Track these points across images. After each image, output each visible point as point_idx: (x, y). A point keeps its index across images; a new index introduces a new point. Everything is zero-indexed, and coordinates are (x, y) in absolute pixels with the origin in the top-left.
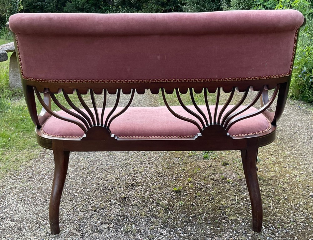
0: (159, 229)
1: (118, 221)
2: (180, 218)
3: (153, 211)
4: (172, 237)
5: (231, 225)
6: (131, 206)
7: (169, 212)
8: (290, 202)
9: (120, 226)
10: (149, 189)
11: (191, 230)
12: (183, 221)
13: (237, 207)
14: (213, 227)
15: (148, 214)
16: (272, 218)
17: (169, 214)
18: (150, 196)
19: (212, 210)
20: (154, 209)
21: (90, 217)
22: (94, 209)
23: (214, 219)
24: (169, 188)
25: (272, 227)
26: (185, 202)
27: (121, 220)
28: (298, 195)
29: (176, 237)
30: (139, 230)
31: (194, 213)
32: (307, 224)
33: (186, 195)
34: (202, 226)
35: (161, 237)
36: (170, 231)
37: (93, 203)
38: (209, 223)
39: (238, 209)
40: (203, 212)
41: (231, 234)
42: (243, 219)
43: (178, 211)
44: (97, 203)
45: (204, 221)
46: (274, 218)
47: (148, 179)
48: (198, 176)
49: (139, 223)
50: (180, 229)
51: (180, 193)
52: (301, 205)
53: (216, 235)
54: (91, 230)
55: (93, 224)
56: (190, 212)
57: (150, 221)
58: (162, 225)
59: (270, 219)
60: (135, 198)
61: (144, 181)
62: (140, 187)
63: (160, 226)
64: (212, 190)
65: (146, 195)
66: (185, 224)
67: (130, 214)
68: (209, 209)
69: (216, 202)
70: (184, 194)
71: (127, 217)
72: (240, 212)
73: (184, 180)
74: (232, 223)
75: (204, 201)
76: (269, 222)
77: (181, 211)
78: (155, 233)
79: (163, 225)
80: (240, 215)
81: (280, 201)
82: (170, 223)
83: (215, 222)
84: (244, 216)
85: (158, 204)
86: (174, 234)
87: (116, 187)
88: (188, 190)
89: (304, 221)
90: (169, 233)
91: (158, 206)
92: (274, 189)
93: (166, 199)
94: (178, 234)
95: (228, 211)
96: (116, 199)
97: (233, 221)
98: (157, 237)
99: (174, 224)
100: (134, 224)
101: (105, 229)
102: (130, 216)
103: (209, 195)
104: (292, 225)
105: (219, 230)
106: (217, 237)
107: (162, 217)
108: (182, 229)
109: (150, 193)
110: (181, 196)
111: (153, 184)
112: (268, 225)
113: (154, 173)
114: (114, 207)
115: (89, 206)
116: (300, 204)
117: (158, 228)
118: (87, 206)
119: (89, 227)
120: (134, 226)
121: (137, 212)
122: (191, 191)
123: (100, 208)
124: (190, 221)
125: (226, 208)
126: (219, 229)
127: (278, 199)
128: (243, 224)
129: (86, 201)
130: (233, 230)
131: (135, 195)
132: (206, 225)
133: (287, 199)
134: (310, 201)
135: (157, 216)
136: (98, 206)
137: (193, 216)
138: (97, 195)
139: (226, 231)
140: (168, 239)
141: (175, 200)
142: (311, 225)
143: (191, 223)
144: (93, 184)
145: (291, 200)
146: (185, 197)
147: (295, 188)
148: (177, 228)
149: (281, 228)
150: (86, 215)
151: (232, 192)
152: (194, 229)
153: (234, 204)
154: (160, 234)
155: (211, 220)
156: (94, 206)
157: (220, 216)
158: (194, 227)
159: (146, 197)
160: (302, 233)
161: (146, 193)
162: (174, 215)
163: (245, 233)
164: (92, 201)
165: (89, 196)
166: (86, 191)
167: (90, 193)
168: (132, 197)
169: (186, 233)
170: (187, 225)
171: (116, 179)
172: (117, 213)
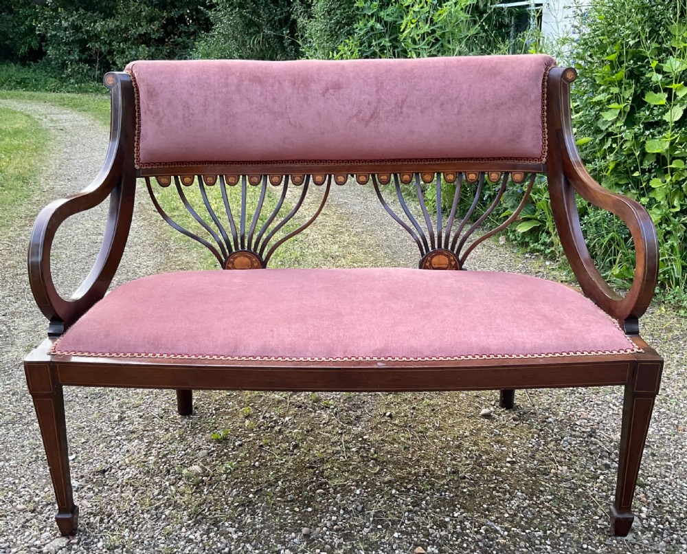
0: (184, 530)
1: (90, 527)
2: (229, 499)
3: (170, 492)
4: (214, 543)
5: (334, 499)
6: (118, 487)
7: (205, 490)
8: (445, 433)
9: (96, 537)
10: (158, 444)
11: (254, 521)
12: (236, 504)
13: (344, 457)
14: (298, 507)
15: (159, 500)
16: (413, 472)
17: (205, 493)
18: (161, 459)
19: (296, 471)
20: (172, 487)
21: (23, 527)
22: (31, 506)
23: (299, 489)
24: (202, 435)
25: (414, 489)
26: (239, 461)
27: (96, 523)
28: (460, 417)
29: (222, 543)
30: (140, 541)
31: (258, 484)
32: (478, 475)
33: (240, 445)
34: (276, 510)
35: (189, 548)
36: (208, 532)
37: (26, 493)
38: (291, 501)
39: (346, 461)
40: (276, 478)
41: (334, 518)
42: (357, 482)
43: (223, 484)
44: (37, 491)
45: (280, 497)
46: (416, 471)
47: (155, 419)
48: (264, 400)
49: (138, 524)
50: (230, 522)
51: (227, 443)
52: (466, 437)
53: (306, 525)
55: (30, 542)
56: (250, 483)
57: (164, 516)
58: (190, 522)
59: (410, 473)
60: (126, 470)
61: (145, 427)
62: (136, 441)
63: (185, 524)
64: (294, 428)
65: (152, 459)
66: (241, 511)
67: (118, 507)
68: (288, 469)
69: (303, 452)
70: (237, 444)
71: (109, 516)
72: (351, 467)
73: (234, 414)
74: (336, 492)
75: (278, 455)
76: (406, 481)
77: (229, 482)
78: (175, 540)
79: (193, 520)
80: (352, 474)
81: (426, 434)
82: (207, 514)
83: (301, 497)
84: (360, 475)
85: (179, 474)
86: (217, 536)
87: (80, 449)
88: (245, 433)
89: (473, 469)
90: (206, 536)
91: (180, 479)
92: (414, 408)
93: (196, 461)
94: (226, 534)
95: (327, 469)
96: (82, 477)
97: (339, 489)
98: (180, 550)
99: (217, 516)
100: (127, 528)
101: (61, 548)
102: (116, 511)
103: (286, 440)
104: (450, 480)
105: (310, 512)
106: (305, 528)
107: (189, 504)
108: (234, 524)
109: (159, 452)
110: (230, 449)
111: (167, 430)
112: (405, 488)
113: (167, 405)
114: (77, 496)
115: (18, 502)
116: (464, 435)
117: (181, 529)
118: (12, 502)
119: (21, 550)
120: (126, 532)
121: (131, 501)
122: (250, 437)
123: (44, 503)
124: (250, 502)
125: (323, 463)
126: (310, 509)
127: (422, 430)
128: (358, 492)
129: (10, 491)
130: (339, 509)
131: (125, 462)
132: (284, 505)
133: (439, 429)
134: (482, 426)
135: (178, 502)
136: (40, 498)
137: (257, 491)
138: (35, 472)
139: (324, 512)
140: (204, 550)
141: (216, 460)
142: (485, 476)
143: (253, 506)
144: (23, 446)
145: (447, 429)
146: (237, 450)
147: (454, 402)
148: (223, 524)
149: (431, 488)
150: (12, 522)
151: (333, 428)
152: (259, 519)
153: (338, 452)
154: (186, 542)
155: (295, 494)
156: (31, 498)
157: (312, 482)
158: (259, 515)
159: (150, 462)
160: (468, 495)
161: (150, 453)
162: (215, 494)
163: (363, 510)
164: (24, 488)
165: (15, 477)
166: (8, 468)
167: (17, 470)
168: (119, 468)
169: (242, 530)
170: (245, 512)
171: (80, 428)
172: (86, 510)
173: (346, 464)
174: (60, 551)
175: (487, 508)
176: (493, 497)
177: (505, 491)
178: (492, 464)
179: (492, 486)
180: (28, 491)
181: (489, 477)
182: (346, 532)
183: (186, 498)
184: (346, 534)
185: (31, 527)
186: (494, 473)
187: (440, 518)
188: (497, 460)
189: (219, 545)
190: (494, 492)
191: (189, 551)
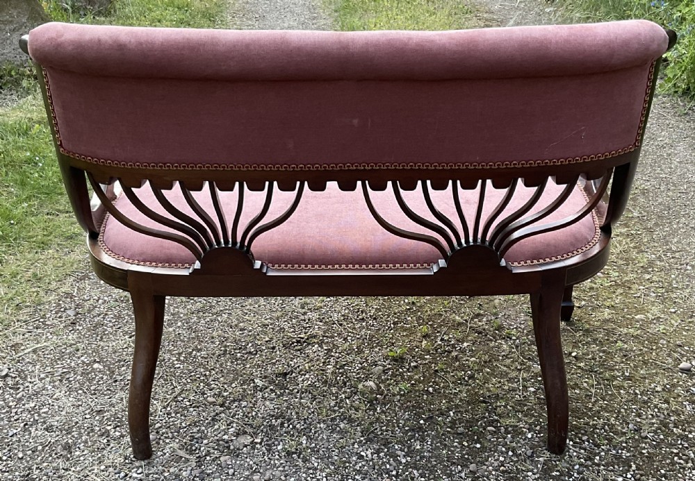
0: (356, 446)
1: (272, 429)
2: (401, 421)
3: (345, 406)
4: (383, 464)
5: (504, 438)
6: (298, 392)
7: (378, 409)
8: (634, 384)
9: (277, 440)
10: (336, 353)
11: (423, 448)
12: (407, 428)
13: (520, 396)
14: (467, 442)
15: (335, 411)
16: (591, 423)
17: (378, 411)
18: (339, 369)
19: (468, 403)
20: (347, 400)
21: (213, 420)
22: (220, 400)
23: (470, 424)
24: (379, 349)
25: (589, 442)
26: (413, 384)
27: (277, 426)
28: (655, 368)
29: (390, 465)
30: (315, 450)
31: (430, 410)
32: (662, 437)
33: (415, 367)
34: (445, 440)
35: (360, 465)
36: (378, 452)
37: (216, 386)
38: (460, 434)
39: (521, 400)
40: (448, 408)
41: (502, 459)
42: (530, 425)
43: (396, 405)
44: (226, 386)
45: (448, 427)
46: (595, 422)
47: (335, 325)
48: (444, 319)
49: (315, 433)
50: (400, 446)
51: (403, 362)
52: (657, 392)
53: (472, 461)
54: (216, 449)
55: (219, 435)
56: (422, 408)
57: (338, 429)
58: (362, 439)
59: (587, 424)
60: (305, 375)
61: (325, 333)
62: (316, 346)
63: (358, 440)
64: (471, 357)
65: (330, 368)
66: (410, 435)
67: (297, 413)
68: (461, 400)
69: (478, 384)
70: (412, 364)
71: (289, 420)
72: (525, 408)
73: (411, 332)
74: (507, 432)
75: (453, 383)
76: (582, 432)
77: (402, 404)
78: (348, 455)
79: (365, 438)
80: (525, 416)
81: (613, 381)
82: (379, 433)
83: (471, 431)
84: (533, 419)
85: (355, 388)
86: (386, 457)
87: (264, 348)
88: (421, 354)
89: (657, 429)
90: (376, 455)
91: (355, 393)
92: (604, 352)
93: (371, 377)
94: (395, 457)
95: (500, 407)
96: (266, 377)
97: (510, 429)
98: (351, 466)
99: (388, 437)
100: (304, 435)
101: (246, 446)
102: (295, 417)
103: (463, 368)
104: (630, 438)
105: (478, 448)
106: (473, 465)
107: (362, 420)
108: (403, 447)
109: (337, 362)
110: (405, 370)
111: (345, 339)
112: (580, 439)
114: (261, 396)
115: (209, 395)
116: (654, 389)
117: (353, 444)
118: (203, 394)
119: (212, 443)
120: (304, 440)
121: (309, 409)
122: (426, 359)
123: (231, 399)
124: (420, 429)
125: (497, 399)
126: (478, 446)
127: (609, 378)
128: (529, 436)
129: (201, 382)
130: (508, 450)
131: (305, 368)
132: (453, 437)
133: (629, 378)
134: (678, 382)
135: (352, 417)
136: (228, 393)
137: (428, 418)
138: (224, 366)
139: (492, 451)
140: (374, 469)
141: (391, 379)
142: (670, 439)
143: (423, 433)
144: (213, 338)
145: (637, 380)
146: (412, 372)
147: (652, 349)
148: (393, 446)
149: (607, 444)
150: (204, 414)
151: (513, 362)
152: (427, 446)
153: (514, 390)
154: (358, 458)
155: (465, 427)
156: (220, 393)
157: (484, 417)
158: (429, 443)
159: (329, 371)
160: (647, 457)
161: (329, 362)
162: (387, 414)
163: (532, 456)
164: (213, 381)
165: (206, 369)
166: (199, 358)
167: (208, 362)
168: (299, 373)
169: (411, 455)
170: (414, 437)
171: (264, 325)
172: (269, 411)
173: (520, 403)
174: (245, 448)
175: (665, 474)
176: (673, 463)
177: (689, 459)
178: (680, 427)
179: (675, 451)
180: (217, 385)
181: (674, 440)
182: (511, 475)
183: (360, 414)
184: (512, 478)
185: (220, 421)
186: (680, 436)
187: (611, 477)
188: (687, 423)
189: (388, 466)
190: (676, 458)
191: (360, 467)
